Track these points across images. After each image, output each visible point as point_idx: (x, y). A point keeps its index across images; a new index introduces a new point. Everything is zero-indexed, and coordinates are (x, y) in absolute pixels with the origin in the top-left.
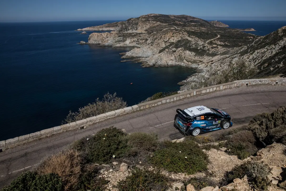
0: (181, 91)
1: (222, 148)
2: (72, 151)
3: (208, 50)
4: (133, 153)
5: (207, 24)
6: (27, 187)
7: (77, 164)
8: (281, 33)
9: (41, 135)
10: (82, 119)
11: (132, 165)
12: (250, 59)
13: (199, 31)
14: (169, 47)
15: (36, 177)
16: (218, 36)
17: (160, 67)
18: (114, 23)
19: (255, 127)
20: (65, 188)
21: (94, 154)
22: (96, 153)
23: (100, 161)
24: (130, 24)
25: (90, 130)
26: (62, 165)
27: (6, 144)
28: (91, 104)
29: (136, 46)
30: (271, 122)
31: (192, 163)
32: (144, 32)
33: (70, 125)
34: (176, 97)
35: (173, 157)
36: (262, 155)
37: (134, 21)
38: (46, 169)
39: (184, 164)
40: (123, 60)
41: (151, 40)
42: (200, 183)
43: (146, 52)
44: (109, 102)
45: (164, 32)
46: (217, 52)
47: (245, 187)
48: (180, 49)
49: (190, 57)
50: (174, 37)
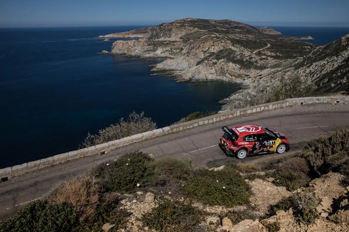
0: (223, 111)
1: (269, 178)
2: (89, 177)
3: (256, 62)
4: (161, 181)
5: (255, 31)
6: (35, 218)
7: (94, 192)
8: (345, 42)
9: (54, 161)
10: (102, 143)
11: (160, 195)
12: (306, 74)
13: (246, 39)
14: (208, 59)
15: (47, 206)
16: (268, 45)
17: (198, 81)
18: (143, 29)
19: (308, 153)
20: (79, 219)
21: (115, 182)
22: (117, 181)
23: (121, 190)
24: (161, 30)
25: (112, 155)
26: (76, 193)
27: (12, 171)
28: (114, 125)
29: (169, 56)
30: (328, 148)
31: (231, 194)
32: (178, 40)
33: (88, 150)
34: (216, 118)
35: (208, 186)
36: (315, 187)
37: (167, 27)
38: (58, 197)
39: (221, 195)
40: (153, 74)
41: (187, 50)
42: (239, 216)
43: (180, 64)
44: (136, 123)
45: (203, 40)
46: (266, 65)
47: (290, 220)
48: (222, 60)
49: (233, 71)
50: (215, 46)
